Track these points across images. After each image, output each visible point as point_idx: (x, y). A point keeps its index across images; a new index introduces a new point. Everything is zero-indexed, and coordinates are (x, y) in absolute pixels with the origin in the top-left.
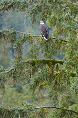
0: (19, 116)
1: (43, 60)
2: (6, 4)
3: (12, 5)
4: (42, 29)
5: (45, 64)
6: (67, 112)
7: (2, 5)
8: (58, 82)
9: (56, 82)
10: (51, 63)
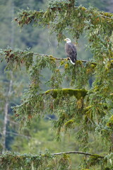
0: (32, 164)
1: (70, 90)
2: (26, 15)
3: (33, 17)
4: (68, 50)
5: (71, 95)
6: (99, 159)
7: (22, 16)
8: (89, 119)
9: (87, 120)
10: (79, 94)
